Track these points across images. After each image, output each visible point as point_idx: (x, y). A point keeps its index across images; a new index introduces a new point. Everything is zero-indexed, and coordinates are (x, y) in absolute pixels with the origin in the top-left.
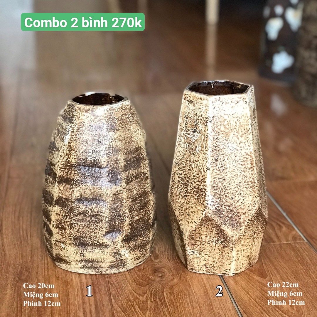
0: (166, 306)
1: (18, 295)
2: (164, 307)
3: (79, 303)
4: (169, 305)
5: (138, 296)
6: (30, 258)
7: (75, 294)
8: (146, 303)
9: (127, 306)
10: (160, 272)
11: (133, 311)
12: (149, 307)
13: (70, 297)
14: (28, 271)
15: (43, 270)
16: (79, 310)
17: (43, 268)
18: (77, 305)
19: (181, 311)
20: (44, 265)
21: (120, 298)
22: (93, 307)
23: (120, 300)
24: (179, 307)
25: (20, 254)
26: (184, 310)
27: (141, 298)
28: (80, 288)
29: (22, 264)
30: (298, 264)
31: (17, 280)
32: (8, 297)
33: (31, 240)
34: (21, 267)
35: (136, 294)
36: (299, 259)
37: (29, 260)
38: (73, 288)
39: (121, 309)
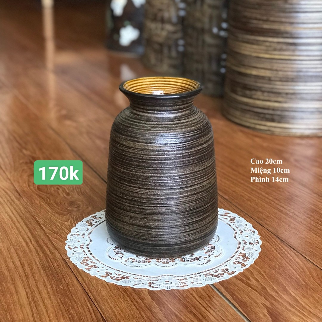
3: (16, 233)
5: (63, 222)
7: (9, 227)
9: (56, 229)
10: (74, 204)
11: (63, 232)
13: (7, 230)
16: (18, 237)
21: (49, 225)
22: (29, 234)
23: (50, 227)
27: (66, 223)
28: (12, 222)
35: (61, 221)
38: (6, 223)
39: (53, 232)
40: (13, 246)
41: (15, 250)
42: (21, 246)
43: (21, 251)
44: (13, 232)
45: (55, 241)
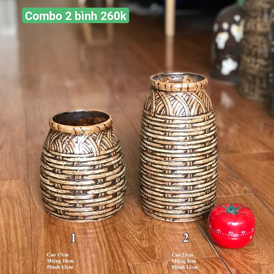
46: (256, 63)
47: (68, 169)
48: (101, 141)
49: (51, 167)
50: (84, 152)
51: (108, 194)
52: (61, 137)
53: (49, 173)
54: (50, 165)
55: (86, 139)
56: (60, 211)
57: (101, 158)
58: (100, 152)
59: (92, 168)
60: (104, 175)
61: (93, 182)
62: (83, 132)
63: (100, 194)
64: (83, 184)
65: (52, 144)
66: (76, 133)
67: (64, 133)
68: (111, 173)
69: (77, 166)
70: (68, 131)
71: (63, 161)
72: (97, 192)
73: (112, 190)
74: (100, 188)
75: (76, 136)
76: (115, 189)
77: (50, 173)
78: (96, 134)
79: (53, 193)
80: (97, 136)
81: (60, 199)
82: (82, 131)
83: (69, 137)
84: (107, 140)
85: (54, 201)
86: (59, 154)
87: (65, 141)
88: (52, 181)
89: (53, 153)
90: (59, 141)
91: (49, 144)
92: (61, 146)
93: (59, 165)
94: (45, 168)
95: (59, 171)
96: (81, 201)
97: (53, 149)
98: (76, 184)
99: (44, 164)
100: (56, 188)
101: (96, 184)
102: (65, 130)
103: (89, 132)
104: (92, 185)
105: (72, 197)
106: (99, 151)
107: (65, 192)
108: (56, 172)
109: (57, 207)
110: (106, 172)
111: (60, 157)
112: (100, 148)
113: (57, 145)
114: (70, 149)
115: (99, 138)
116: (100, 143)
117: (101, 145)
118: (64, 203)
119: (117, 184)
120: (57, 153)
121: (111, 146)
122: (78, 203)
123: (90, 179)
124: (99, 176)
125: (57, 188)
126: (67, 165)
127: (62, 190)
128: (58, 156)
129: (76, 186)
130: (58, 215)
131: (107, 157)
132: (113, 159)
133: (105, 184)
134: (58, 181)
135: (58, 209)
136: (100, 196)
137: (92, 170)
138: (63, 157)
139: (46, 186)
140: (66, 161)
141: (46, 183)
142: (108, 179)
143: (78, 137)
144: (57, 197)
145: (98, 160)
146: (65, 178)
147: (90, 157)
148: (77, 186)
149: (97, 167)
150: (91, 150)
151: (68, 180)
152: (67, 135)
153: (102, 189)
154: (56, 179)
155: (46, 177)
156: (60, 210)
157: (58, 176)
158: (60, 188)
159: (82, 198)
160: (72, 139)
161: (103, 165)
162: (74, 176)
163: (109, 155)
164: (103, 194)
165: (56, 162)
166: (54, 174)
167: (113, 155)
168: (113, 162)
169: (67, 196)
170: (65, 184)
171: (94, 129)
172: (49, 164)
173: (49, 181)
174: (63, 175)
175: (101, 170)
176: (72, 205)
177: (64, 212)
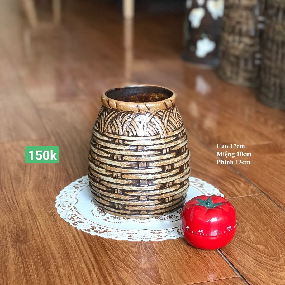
0: (158, 254)
1: (21, 254)
2: (156, 255)
3: (79, 257)
4: (160, 253)
5: (130, 247)
6: (22, 222)
7: (73, 249)
8: (139, 253)
9: (122, 256)
11: (129, 260)
12: (142, 255)
13: (70, 253)
14: (24, 233)
15: (38, 231)
16: (81, 263)
17: (37, 230)
18: (78, 258)
19: (172, 258)
20: (38, 227)
22: (93, 259)
23: (115, 252)
24: (169, 254)
25: (12, 219)
26: (174, 257)
27: (133, 249)
28: (75, 244)
29: (17, 227)
30: (262, 213)
31: (16, 241)
32: (11, 255)
33: (19, 206)
34: (17, 230)
35: (128, 246)
36: (262, 209)
37: (22, 224)
38: (69, 245)
39: (118, 259)
40: (75, 273)
41: (76, 278)
42: (83, 273)
43: (83, 280)
44: (76, 255)
45: (120, 271)
46: (240, 42)
47: (131, 154)
48: (167, 121)
49: (107, 153)
50: (150, 133)
51: (176, 183)
52: (120, 117)
53: (105, 161)
54: (107, 150)
55: (152, 118)
56: (118, 206)
57: (169, 141)
58: (168, 134)
59: (160, 153)
60: (172, 161)
61: (160, 170)
62: (148, 110)
63: (167, 183)
64: (149, 173)
65: (108, 125)
66: (139, 111)
67: (124, 111)
68: (179, 158)
69: (141, 151)
70: (129, 109)
71: (123, 145)
72: (164, 181)
73: (180, 178)
74: (167, 177)
75: (140, 115)
76: (183, 177)
77: (107, 160)
78: (162, 112)
79: (110, 184)
80: (164, 114)
81: (119, 190)
82: (147, 108)
83: (131, 116)
84: (174, 119)
85: (112, 194)
86: (119, 137)
87: (126, 120)
88: (110, 170)
89: (110, 136)
90: (118, 121)
91: (103, 125)
92: (120, 127)
93: (119, 150)
94: (100, 154)
95: (119, 157)
96: (146, 193)
97: (110, 131)
98: (141, 172)
99: (98, 150)
100: (114, 178)
101: (163, 171)
102: (126, 107)
103: (155, 109)
104: (159, 173)
105: (135, 188)
106: (167, 132)
107: (126, 182)
108: (115, 158)
109: (115, 201)
110: (174, 157)
111: (121, 140)
112: (167, 128)
113: (116, 126)
114: (132, 131)
115: (166, 117)
116: (167, 122)
117: (168, 125)
118: (125, 196)
119: (185, 172)
120: (115, 135)
121: (178, 126)
122: (142, 194)
123: (157, 166)
124: (167, 162)
125: (117, 178)
126: (130, 150)
127: (123, 180)
128: (118, 139)
129: (140, 175)
130: (116, 211)
131: (175, 139)
132: (181, 142)
133: (173, 171)
134: (118, 170)
135: (116, 203)
136: (167, 186)
137: (160, 155)
138: (124, 140)
139: (101, 176)
140: (128, 145)
141: (100, 172)
142: (176, 165)
143: (142, 116)
144: (116, 189)
145: (165, 143)
146: (127, 166)
147: (156, 139)
148: (142, 174)
149: (164, 151)
150: (157, 131)
151: (131, 167)
152: (129, 113)
153: (170, 177)
154: (114, 168)
155: (100, 165)
156: (118, 204)
157: (118, 163)
158: (120, 178)
159: (147, 189)
160: (134, 118)
161: (171, 148)
162: (138, 163)
163: (177, 137)
164: (171, 184)
165: (115, 146)
166: (112, 161)
167: (180, 137)
168: (181, 146)
169: (128, 187)
170: (126, 172)
171: (160, 106)
172: (104, 149)
173: (104, 170)
174: (124, 162)
175: (169, 155)
176: (134, 198)
177: (124, 206)
